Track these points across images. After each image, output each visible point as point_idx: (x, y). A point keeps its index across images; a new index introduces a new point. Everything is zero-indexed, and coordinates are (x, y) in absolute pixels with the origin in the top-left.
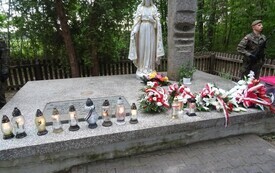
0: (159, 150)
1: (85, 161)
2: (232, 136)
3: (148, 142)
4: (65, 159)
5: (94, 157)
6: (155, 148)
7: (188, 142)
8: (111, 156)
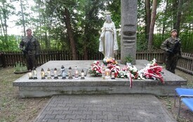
0: (94, 94)
1: (59, 93)
2: (137, 94)
3: (89, 89)
4: (50, 91)
5: (62, 92)
6: (92, 93)
7: (110, 92)
8: (70, 93)
